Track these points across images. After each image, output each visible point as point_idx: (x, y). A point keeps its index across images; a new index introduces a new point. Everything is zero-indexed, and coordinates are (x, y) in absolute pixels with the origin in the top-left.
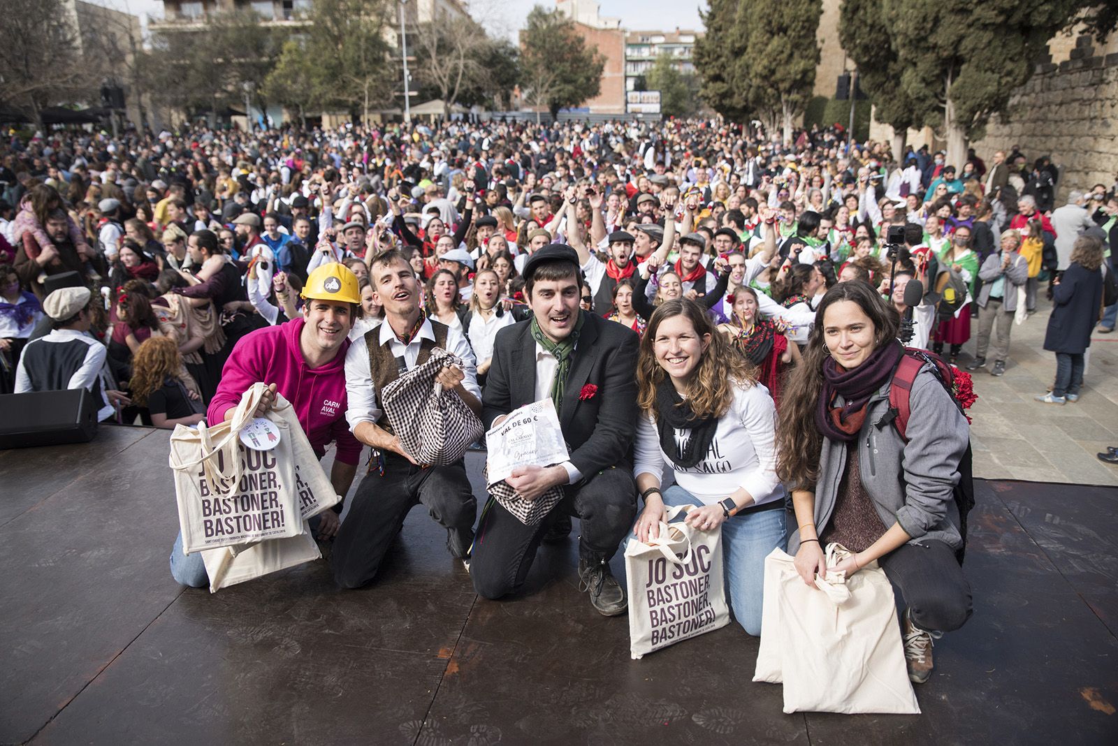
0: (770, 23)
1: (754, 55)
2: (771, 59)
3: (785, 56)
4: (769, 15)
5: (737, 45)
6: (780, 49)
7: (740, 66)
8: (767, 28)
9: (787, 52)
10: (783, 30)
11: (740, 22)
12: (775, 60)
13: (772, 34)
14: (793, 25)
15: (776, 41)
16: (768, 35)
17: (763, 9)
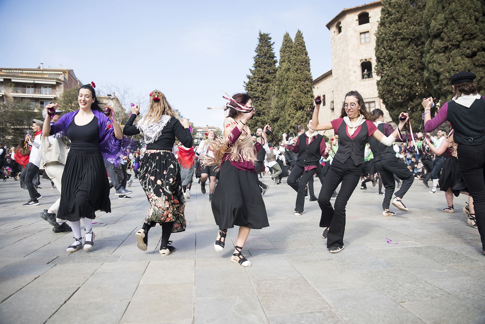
0: (296, 105)
1: (289, 119)
2: (298, 120)
3: (304, 118)
4: (295, 102)
5: (275, 117)
6: (302, 116)
7: (277, 125)
8: (294, 107)
9: (305, 117)
10: (302, 108)
11: (275, 108)
12: (300, 120)
13: (297, 110)
14: (307, 106)
15: (299, 113)
16: (295, 110)
17: (292, 100)
